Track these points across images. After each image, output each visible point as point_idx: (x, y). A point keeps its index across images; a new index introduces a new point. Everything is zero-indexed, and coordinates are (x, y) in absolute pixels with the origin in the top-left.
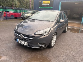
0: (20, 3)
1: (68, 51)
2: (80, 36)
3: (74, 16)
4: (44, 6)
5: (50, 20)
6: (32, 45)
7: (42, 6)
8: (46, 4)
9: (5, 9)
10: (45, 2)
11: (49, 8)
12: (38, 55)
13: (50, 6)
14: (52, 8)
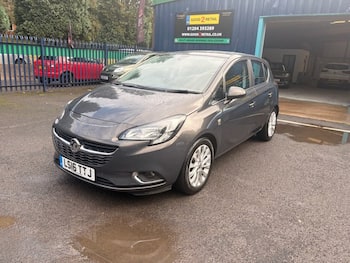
0: (104, 23)
1: (252, 209)
2: (322, 155)
3: (323, 75)
4: (197, 34)
5: (189, 90)
6: (111, 180)
7: (188, 34)
8: (202, 28)
9: (39, 48)
10: (199, 20)
11: (213, 41)
12: (132, 216)
13: (220, 34)
14: (228, 41)
